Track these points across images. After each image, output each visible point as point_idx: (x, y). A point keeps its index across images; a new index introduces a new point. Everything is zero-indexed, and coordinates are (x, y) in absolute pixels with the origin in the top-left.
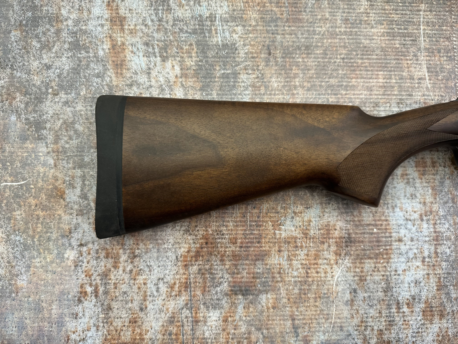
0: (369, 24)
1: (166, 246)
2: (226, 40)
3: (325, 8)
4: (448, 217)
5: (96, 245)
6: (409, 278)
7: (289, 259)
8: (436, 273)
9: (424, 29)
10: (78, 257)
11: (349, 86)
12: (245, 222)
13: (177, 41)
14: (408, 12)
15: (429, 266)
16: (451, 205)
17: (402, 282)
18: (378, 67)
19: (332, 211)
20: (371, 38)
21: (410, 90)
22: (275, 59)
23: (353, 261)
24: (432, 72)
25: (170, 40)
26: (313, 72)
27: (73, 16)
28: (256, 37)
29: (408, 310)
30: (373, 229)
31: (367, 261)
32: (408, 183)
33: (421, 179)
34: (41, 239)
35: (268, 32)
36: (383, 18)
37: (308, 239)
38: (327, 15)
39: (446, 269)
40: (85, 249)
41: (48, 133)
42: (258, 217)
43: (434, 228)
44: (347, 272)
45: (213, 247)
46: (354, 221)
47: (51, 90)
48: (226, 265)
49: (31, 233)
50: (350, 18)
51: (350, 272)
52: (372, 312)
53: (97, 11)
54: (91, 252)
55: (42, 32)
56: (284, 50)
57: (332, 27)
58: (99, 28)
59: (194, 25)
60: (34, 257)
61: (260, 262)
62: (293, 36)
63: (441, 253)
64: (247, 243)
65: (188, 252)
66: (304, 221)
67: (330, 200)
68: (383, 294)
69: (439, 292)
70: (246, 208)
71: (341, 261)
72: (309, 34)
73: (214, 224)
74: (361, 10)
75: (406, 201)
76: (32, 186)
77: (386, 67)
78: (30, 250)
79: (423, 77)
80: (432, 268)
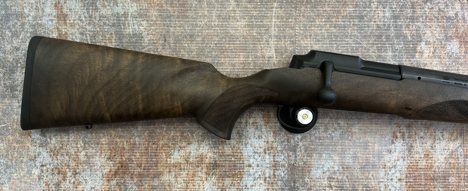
0: (235, 19)
1: (95, 167)
2: (135, 31)
3: (205, 7)
4: (284, 152)
5: (51, 166)
7: (176, 177)
8: (274, 188)
9: (275, 22)
10: (41, 173)
11: (219, 63)
12: (147, 153)
13: (102, 31)
14: (264, 9)
15: (269, 183)
16: (286, 144)
18: (240, 50)
19: (205, 146)
20: (236, 29)
21: (262, 65)
22: (169, 44)
23: (218, 179)
24: (279, 53)
25: (97, 31)
26: (195, 53)
27: (32, 14)
28: (156, 29)
30: (232, 158)
31: (227, 179)
32: (257, 128)
33: (266, 126)
34: (17, 161)
35: (164, 25)
36: (245, 14)
37: (188, 164)
38: (206, 13)
39: (281, 186)
40: (45, 168)
41: (19, 93)
42: (156, 150)
43: (274, 158)
44: (213, 185)
45: (126, 169)
46: (219, 153)
47: (20, 64)
48: (134, 180)
49: (10, 157)
50: (222, 14)
51: (215, 185)
53: (48, 10)
54: (49, 170)
55: (12, 25)
56: (175, 38)
57: (209, 21)
58: (49, 22)
59: (114, 20)
60: (13, 173)
61: (157, 179)
62: (182, 28)
63: (278, 175)
64: (149, 166)
65: (110, 172)
66: (186, 153)
67: (204, 139)
70: (148, 144)
71: (209, 178)
72: (192, 27)
73: (127, 154)
74: (230, 9)
75: (255, 140)
76: (10, 128)
77: (246, 50)
78: (10, 168)
79: (272, 56)
80: (271, 185)
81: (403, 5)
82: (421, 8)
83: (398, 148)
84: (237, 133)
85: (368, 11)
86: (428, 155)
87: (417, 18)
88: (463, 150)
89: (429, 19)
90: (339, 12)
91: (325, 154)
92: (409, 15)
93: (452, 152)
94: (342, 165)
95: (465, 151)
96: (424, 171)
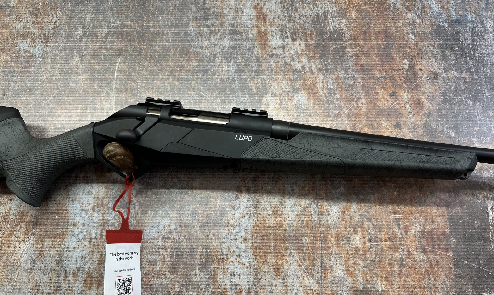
0: (77, 73)
3: (48, 63)
6: (77, 254)
8: (99, 250)
9: (117, 76)
11: (55, 115)
14: (107, 64)
17: (71, 257)
18: (79, 102)
20: (77, 82)
23: (37, 240)
24: (118, 105)
29: (73, 278)
30: (55, 216)
31: (47, 240)
33: (98, 180)
35: (6, 80)
36: (88, 69)
37: (7, 222)
38: (49, 68)
43: (103, 217)
44: (31, 247)
50: (64, 69)
51: (33, 247)
52: (45, 279)
56: (15, 92)
57: (51, 76)
62: (23, 82)
66: (6, 210)
68: (55, 265)
69: (99, 266)
71: (27, 239)
72: (34, 81)
74: (73, 64)
75: (84, 196)
77: (84, 102)
80: (97, 247)
81: (247, 60)
82: (266, 62)
83: (243, 203)
84: (65, 189)
85: (212, 65)
86: (277, 211)
87: (263, 72)
88: (317, 206)
89: (275, 72)
90: (182, 67)
91: (162, 211)
92: (254, 69)
93: (305, 208)
94: (180, 223)
95: (320, 207)
96: (273, 230)
